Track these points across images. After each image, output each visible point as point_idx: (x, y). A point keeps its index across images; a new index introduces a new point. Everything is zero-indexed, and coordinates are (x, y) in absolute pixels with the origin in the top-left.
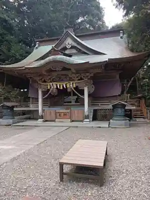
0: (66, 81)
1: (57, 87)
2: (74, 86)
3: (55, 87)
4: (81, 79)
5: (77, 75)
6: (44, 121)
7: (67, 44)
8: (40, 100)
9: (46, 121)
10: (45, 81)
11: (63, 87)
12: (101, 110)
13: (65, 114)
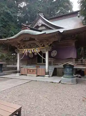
0: (34, 47)
1: (28, 51)
2: (39, 51)
3: (27, 52)
4: (44, 46)
5: (41, 43)
6: (20, 75)
7: (39, 23)
8: (18, 61)
9: (22, 75)
10: (21, 48)
11: (32, 52)
12: (59, 68)
13: (33, 71)
